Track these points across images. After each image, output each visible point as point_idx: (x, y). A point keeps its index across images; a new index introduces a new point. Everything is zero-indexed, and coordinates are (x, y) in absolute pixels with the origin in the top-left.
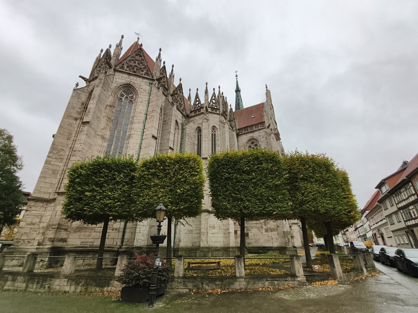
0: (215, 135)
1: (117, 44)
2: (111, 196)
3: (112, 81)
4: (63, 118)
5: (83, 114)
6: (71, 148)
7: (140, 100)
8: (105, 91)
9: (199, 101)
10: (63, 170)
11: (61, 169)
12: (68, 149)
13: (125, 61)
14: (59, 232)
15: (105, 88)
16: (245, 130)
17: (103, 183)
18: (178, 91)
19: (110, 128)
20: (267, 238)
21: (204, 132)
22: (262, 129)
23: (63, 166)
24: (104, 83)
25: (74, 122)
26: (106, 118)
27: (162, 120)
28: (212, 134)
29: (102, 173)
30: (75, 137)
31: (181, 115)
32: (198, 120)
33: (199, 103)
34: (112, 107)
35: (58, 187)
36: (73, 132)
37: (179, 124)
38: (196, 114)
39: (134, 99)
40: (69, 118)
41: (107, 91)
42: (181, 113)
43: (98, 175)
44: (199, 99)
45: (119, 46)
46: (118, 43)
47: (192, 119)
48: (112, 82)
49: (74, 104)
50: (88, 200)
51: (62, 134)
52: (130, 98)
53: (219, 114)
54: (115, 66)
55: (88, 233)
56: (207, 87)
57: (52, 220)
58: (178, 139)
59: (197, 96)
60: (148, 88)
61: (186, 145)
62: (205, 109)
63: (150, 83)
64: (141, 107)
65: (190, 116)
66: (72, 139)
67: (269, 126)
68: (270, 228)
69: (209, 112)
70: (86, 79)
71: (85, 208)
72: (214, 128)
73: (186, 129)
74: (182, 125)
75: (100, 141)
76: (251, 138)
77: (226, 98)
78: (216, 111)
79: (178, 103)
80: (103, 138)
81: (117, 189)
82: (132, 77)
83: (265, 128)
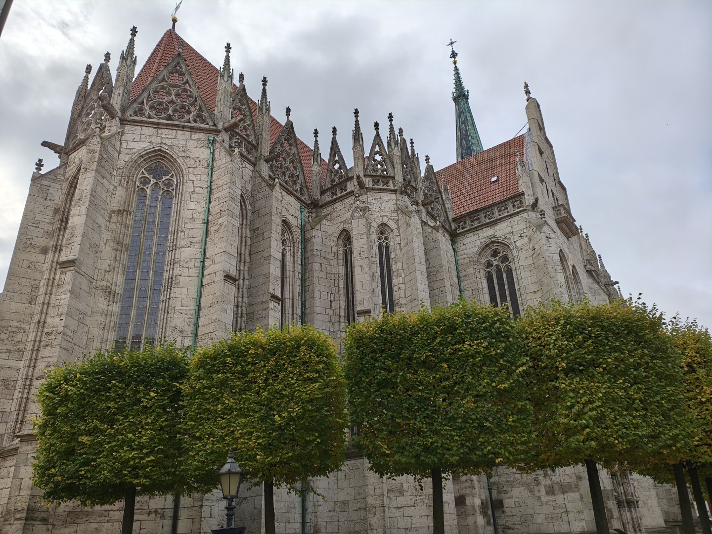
0: (387, 247)
1: (122, 55)
2: (134, 441)
3: (118, 149)
4: (15, 252)
5: (59, 235)
6: (39, 322)
7: (188, 187)
8: (103, 178)
9: (342, 161)
10: (27, 379)
11: (20, 375)
12: (32, 325)
13: (145, 95)
14: (31, 527)
15: (103, 171)
16: (472, 221)
17: (115, 414)
18: (285, 143)
19: (124, 265)
20: (551, 510)
21: (359, 244)
22: (518, 213)
23: (24, 367)
24: (101, 159)
25: (41, 257)
26: (112, 244)
27: (248, 227)
28: (380, 247)
29: (110, 388)
30: (46, 294)
31: (297, 205)
32: (341, 213)
33: (340, 168)
34: (125, 213)
35: (19, 421)
36: (42, 284)
37: (294, 229)
38: (335, 197)
39: (174, 187)
40: (29, 249)
41: (108, 176)
42: (298, 199)
43: (103, 395)
44: (341, 158)
45: (128, 57)
46: (125, 49)
47: (327, 210)
48: (119, 153)
49: (37, 215)
50: (85, 453)
51: (17, 292)
52: (165, 185)
53: (395, 191)
54: (123, 111)
55: (95, 526)
56: (357, 121)
57: (13, 500)
58: (294, 267)
59: (335, 148)
60: (205, 154)
61: (316, 281)
62: (355, 181)
63: (209, 140)
64: (192, 205)
65: (320, 204)
66: (40, 299)
67: (535, 205)
68: (560, 484)
69: (367, 189)
70: (58, 149)
71: (81, 471)
72: (383, 228)
73: (314, 240)
74: (303, 228)
75: (102, 303)
76: (488, 241)
77: (412, 143)
78: (387, 183)
79: (287, 174)
80: (109, 293)
81: (147, 424)
82: (164, 132)
83: (525, 210)
